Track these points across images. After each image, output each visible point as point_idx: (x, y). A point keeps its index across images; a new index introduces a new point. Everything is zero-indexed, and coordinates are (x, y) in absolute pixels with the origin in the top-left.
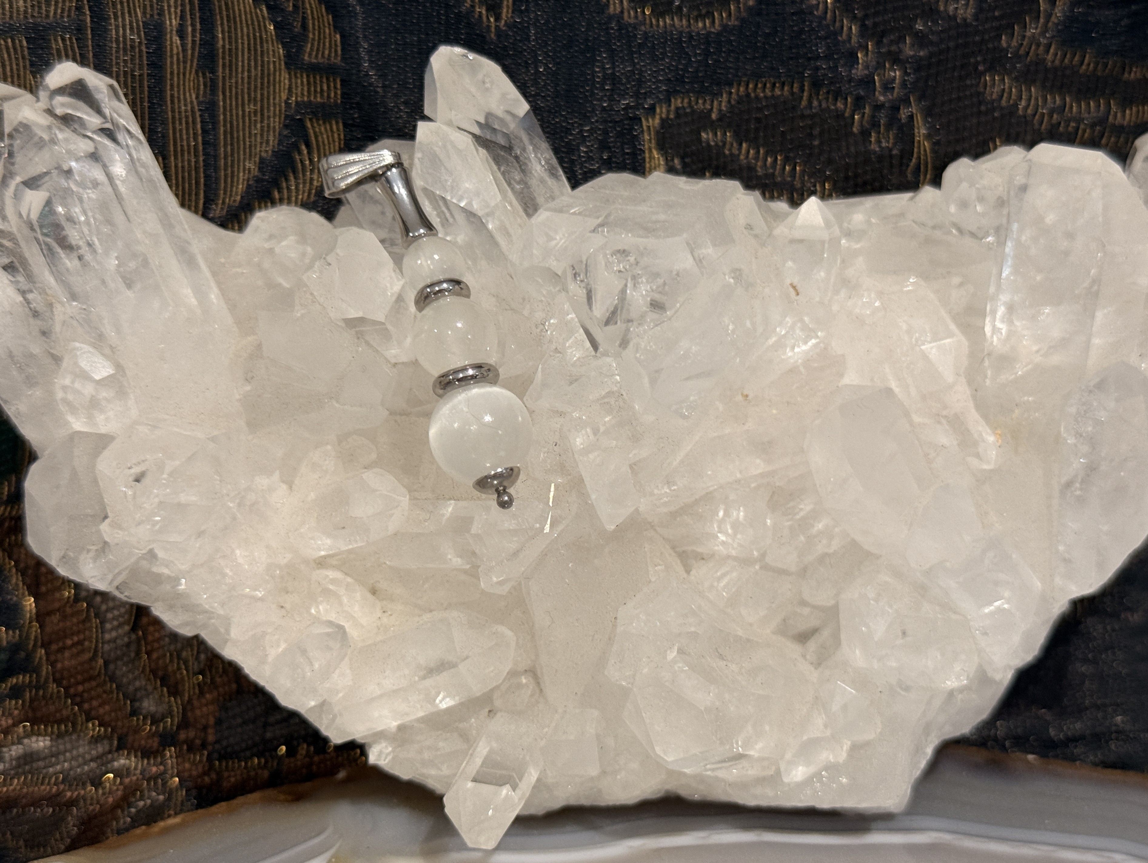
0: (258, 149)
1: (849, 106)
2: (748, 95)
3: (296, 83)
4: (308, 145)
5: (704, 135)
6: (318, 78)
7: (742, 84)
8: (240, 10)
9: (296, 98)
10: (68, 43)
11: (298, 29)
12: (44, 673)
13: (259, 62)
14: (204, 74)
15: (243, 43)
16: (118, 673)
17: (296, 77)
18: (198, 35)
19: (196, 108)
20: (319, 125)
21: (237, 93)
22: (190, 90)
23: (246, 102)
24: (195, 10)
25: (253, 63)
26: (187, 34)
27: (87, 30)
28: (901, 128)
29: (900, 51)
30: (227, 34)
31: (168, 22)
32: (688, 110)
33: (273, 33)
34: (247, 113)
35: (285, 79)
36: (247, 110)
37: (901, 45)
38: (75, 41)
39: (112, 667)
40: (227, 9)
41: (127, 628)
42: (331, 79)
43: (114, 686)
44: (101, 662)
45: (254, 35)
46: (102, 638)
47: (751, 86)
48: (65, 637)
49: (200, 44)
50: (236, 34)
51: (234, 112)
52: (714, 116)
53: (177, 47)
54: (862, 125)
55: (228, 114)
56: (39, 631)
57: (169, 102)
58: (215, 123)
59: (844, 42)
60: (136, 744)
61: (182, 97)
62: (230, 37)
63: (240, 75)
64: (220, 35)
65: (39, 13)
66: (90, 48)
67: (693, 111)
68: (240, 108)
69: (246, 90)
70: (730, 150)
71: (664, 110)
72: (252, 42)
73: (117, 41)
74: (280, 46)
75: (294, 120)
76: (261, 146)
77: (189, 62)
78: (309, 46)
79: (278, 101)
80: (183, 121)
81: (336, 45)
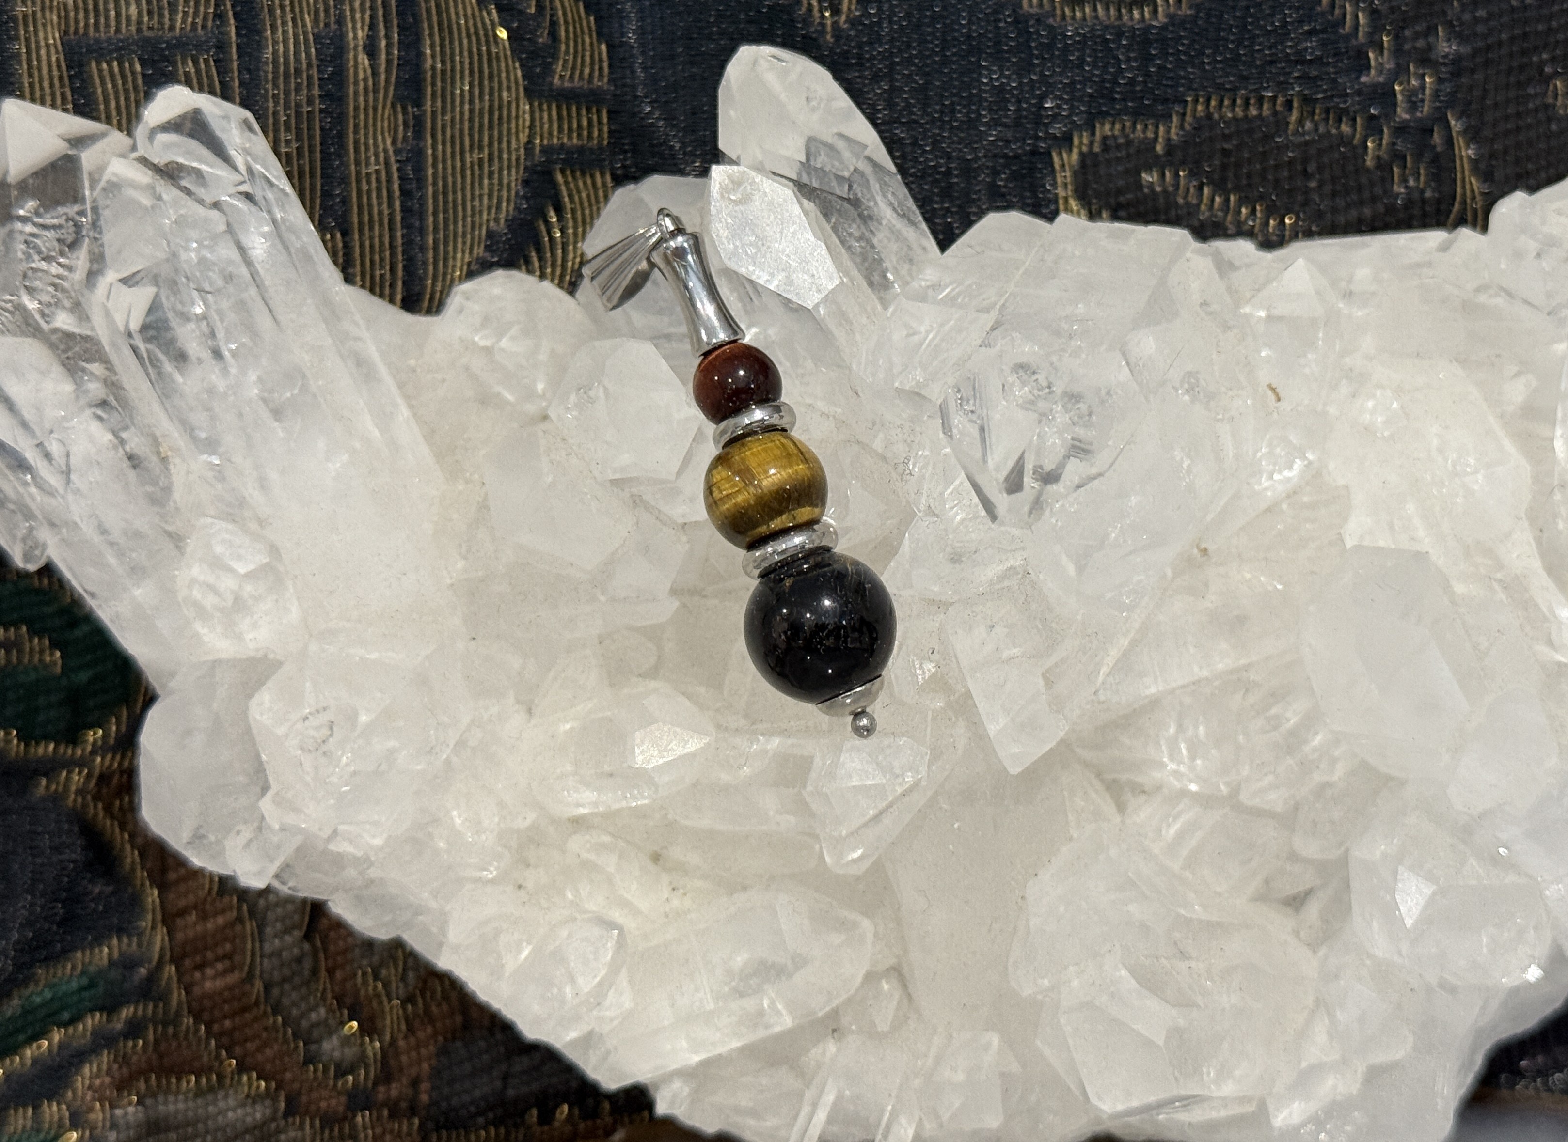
0: (485, 217)
1: (1359, 129)
2: (1209, 116)
3: (541, 118)
4: (559, 210)
5: (1146, 178)
6: (574, 109)
7: (1201, 100)
8: (457, 14)
9: (542, 140)
10: (203, 66)
11: (543, 39)
12: (174, 1003)
13: (487, 90)
14: (404, 108)
15: (461, 62)
16: (286, 1001)
17: (541, 110)
18: (396, 52)
19: (393, 159)
20: (574, 178)
21: (453, 137)
22: (383, 133)
23: (467, 147)
24: (390, 14)
25: (477, 91)
26: (380, 50)
27: (231, 47)
28: (1435, 160)
29: (1430, 48)
30: (438, 49)
31: (351, 35)
32: (1121, 141)
33: (507, 45)
34: (468, 165)
35: (524, 113)
36: (468, 160)
37: (1431, 39)
38: (212, 63)
39: (276, 992)
40: (439, 14)
41: (297, 934)
42: (594, 110)
43: (280, 1019)
44: (259, 985)
45: (479, 50)
46: (261, 948)
47: (1213, 103)
48: (206, 949)
49: (399, 65)
50: (452, 50)
51: (449, 162)
52: (1159, 148)
53: (365, 71)
54: (1378, 158)
55: (440, 166)
56: (166, 938)
57: (352, 150)
58: (421, 181)
59: (1347, 38)
60: (313, 1107)
61: (371, 141)
62: (442, 52)
63: (458, 109)
64: (428, 51)
65: (161, 23)
66: (236, 74)
67: (1129, 143)
68: (458, 158)
69: (466, 132)
70: (1185, 197)
71: (1085, 141)
72: (476, 58)
73: (275, 62)
74: (517, 65)
75: (538, 173)
76: (489, 214)
77: (382, 92)
78: (561, 62)
79: (514, 145)
80: (373, 177)
81: (601, 60)
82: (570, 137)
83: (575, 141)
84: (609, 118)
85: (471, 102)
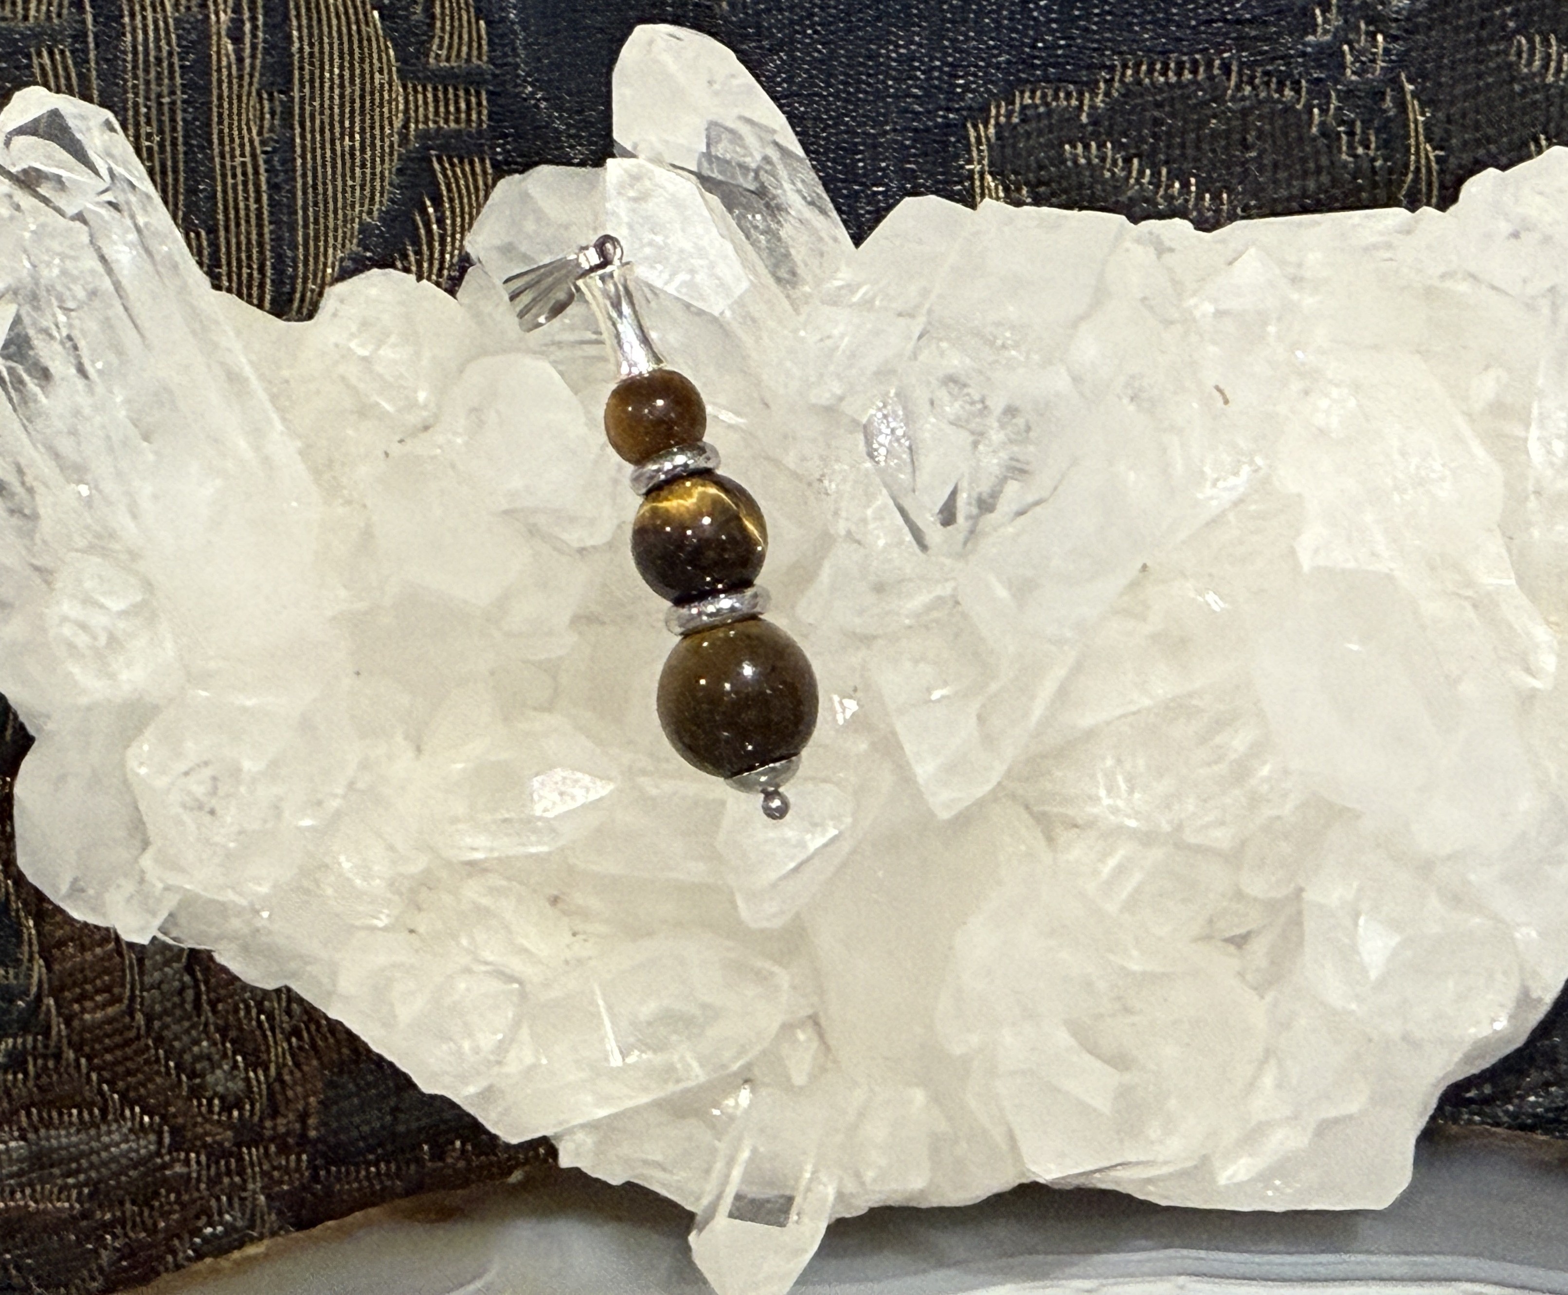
0: (357, 209)
2: (1139, 82)
3: (416, 101)
4: (436, 200)
5: (1068, 149)
6: (451, 90)
7: (1130, 64)
9: (417, 125)
10: (59, 59)
11: (417, 16)
12: (54, 1033)
14: (270, 96)
16: (167, 1034)
17: (416, 92)
18: (261, 35)
19: (259, 150)
20: (452, 166)
21: (322, 123)
22: (248, 123)
23: (337, 135)
25: (347, 74)
26: (244, 34)
27: (88, 36)
30: (305, 30)
31: (213, 19)
32: (1042, 110)
33: (379, 25)
34: (339, 154)
35: (397, 96)
36: (339, 148)
38: (69, 55)
42: (473, 92)
43: (162, 1051)
44: (139, 1017)
45: (349, 30)
46: (141, 980)
47: (1144, 67)
48: (85, 980)
49: (264, 48)
50: (320, 28)
51: (319, 151)
52: (1084, 117)
53: (228, 55)
55: (309, 156)
56: (44, 970)
57: (216, 142)
58: (289, 172)
60: (198, 1142)
61: (236, 133)
62: (311, 35)
63: (327, 94)
64: (295, 33)
65: (13, 12)
66: (93, 64)
67: (1051, 112)
68: (328, 147)
69: (337, 118)
70: (1112, 171)
71: (1003, 111)
72: (345, 39)
73: (135, 50)
74: (390, 45)
75: (412, 160)
76: (362, 205)
77: (247, 78)
78: (436, 41)
79: (387, 131)
80: (239, 171)
81: (479, 38)
82: (447, 121)
83: (453, 125)
84: (488, 101)
85: (342, 86)
